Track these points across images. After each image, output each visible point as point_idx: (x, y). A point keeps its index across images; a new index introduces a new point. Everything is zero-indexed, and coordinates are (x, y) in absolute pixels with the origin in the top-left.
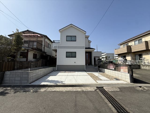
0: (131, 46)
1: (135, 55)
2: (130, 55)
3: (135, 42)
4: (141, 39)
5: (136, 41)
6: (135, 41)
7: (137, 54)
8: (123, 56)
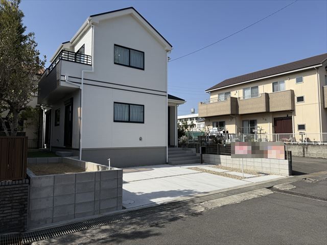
0: (238, 99)
1: (243, 121)
2: (234, 120)
3: (245, 92)
4: (257, 87)
5: (247, 89)
6: (244, 90)
7: (246, 121)
8: (217, 123)
